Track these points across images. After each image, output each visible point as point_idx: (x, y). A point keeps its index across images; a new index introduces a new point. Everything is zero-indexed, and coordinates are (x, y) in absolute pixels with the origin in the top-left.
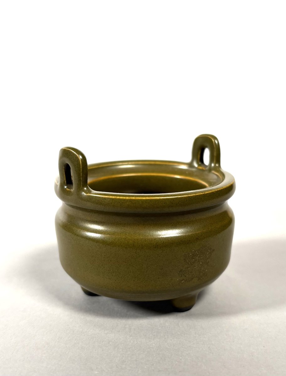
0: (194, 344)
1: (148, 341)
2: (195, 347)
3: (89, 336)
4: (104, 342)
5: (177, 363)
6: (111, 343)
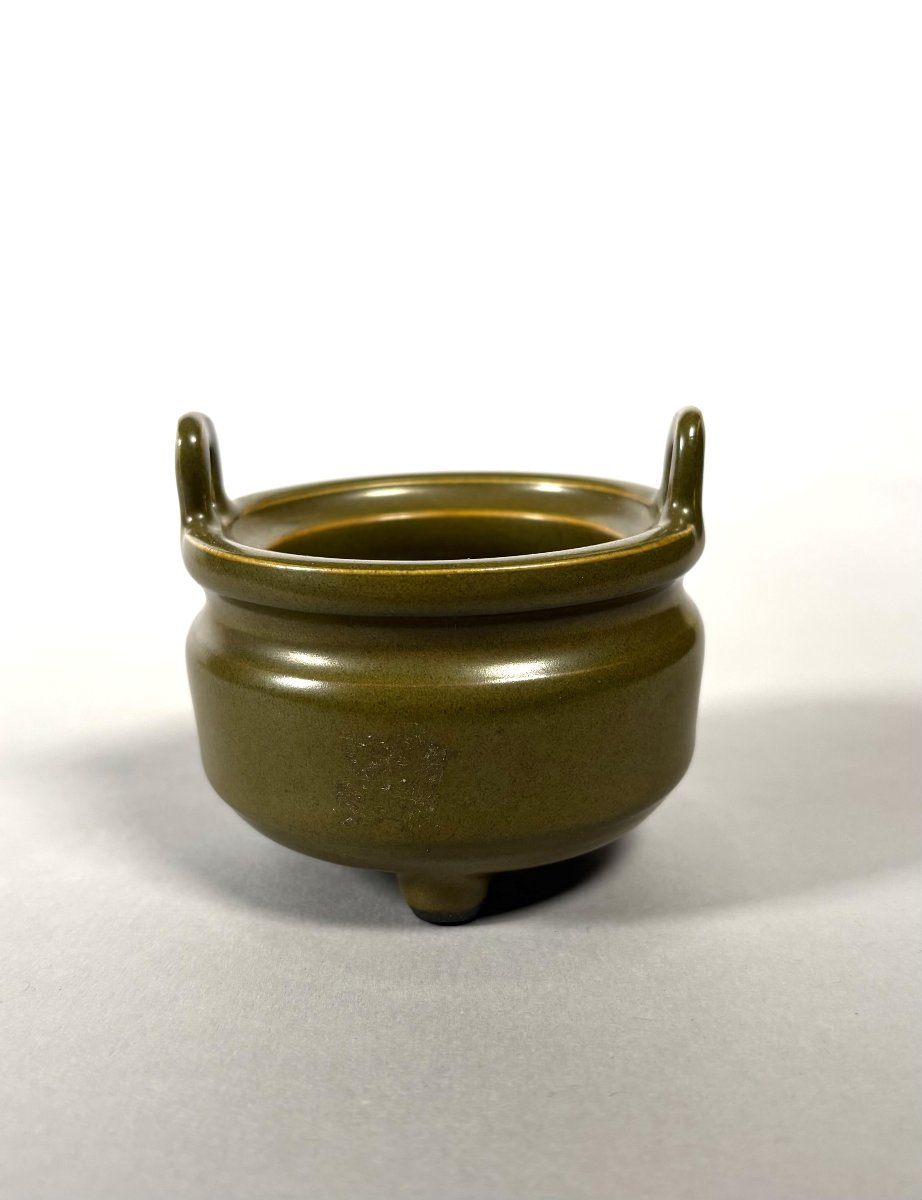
0: (647, 1010)
1: (510, 1008)
2: (651, 1020)
3: (334, 999)
4: (378, 1016)
5: (601, 1068)
6: (399, 1017)
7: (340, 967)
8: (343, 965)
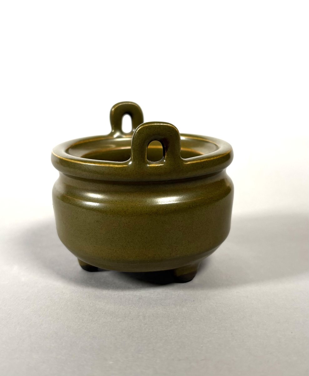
0: (215, 330)
1: (165, 329)
2: (216, 334)
3: (100, 325)
4: (116, 331)
5: (198, 351)
6: (124, 332)
7: (102, 313)
8: (104, 313)
